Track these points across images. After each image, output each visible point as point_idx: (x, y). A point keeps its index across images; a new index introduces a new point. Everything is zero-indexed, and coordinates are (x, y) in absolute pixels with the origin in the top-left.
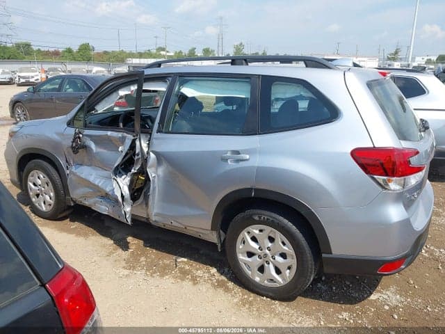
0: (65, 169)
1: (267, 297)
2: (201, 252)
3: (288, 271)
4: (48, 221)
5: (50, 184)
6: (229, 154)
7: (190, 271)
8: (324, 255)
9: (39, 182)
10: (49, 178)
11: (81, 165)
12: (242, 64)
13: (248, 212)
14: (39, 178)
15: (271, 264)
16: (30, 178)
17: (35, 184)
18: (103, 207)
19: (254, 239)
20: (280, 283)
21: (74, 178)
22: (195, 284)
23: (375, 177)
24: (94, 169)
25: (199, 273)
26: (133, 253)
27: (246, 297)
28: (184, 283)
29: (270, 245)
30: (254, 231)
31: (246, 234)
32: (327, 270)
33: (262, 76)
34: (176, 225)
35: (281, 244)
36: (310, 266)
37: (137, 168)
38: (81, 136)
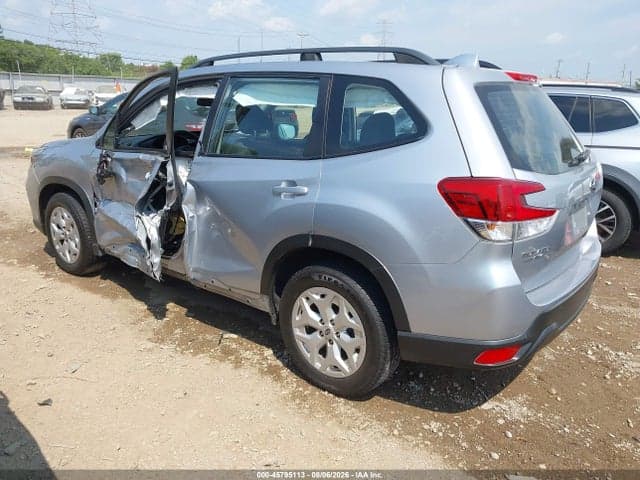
0: (92, 205)
1: (330, 392)
2: (261, 328)
3: (356, 355)
4: (73, 277)
5: (75, 226)
6: (283, 185)
7: (236, 351)
8: (399, 333)
9: (63, 223)
10: (75, 217)
11: (110, 200)
12: (314, 59)
13: (307, 269)
14: (63, 218)
15: (335, 345)
16: (53, 218)
17: (59, 227)
18: (133, 258)
19: (314, 308)
20: (345, 372)
21: (102, 219)
22: (236, 368)
23: (470, 220)
24: (124, 206)
25: (248, 354)
26: (168, 323)
27: (301, 389)
28: (223, 365)
29: (334, 316)
30: (314, 296)
31: (304, 300)
32: (406, 356)
33: (336, 75)
34: (219, 285)
35: (348, 317)
36: (383, 349)
37: (171, 205)
38: (109, 160)
